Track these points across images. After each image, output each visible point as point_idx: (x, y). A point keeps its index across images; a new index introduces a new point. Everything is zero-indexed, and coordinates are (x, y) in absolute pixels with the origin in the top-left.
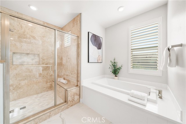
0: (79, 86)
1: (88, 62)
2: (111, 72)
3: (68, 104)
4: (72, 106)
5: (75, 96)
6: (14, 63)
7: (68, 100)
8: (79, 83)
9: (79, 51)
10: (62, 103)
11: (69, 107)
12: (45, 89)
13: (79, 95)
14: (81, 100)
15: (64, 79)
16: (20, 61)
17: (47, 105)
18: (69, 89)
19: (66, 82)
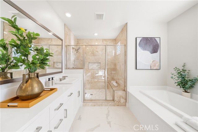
0: (126, 91)
1: (136, 69)
2: (177, 84)
3: (115, 103)
4: (118, 106)
5: (121, 99)
6: (89, 69)
7: (115, 100)
8: (126, 88)
9: (126, 58)
10: (111, 100)
11: (115, 105)
12: (104, 87)
13: (125, 99)
14: (127, 104)
15: (117, 83)
16: (92, 67)
17: (102, 98)
18: (116, 91)
19: (116, 85)
